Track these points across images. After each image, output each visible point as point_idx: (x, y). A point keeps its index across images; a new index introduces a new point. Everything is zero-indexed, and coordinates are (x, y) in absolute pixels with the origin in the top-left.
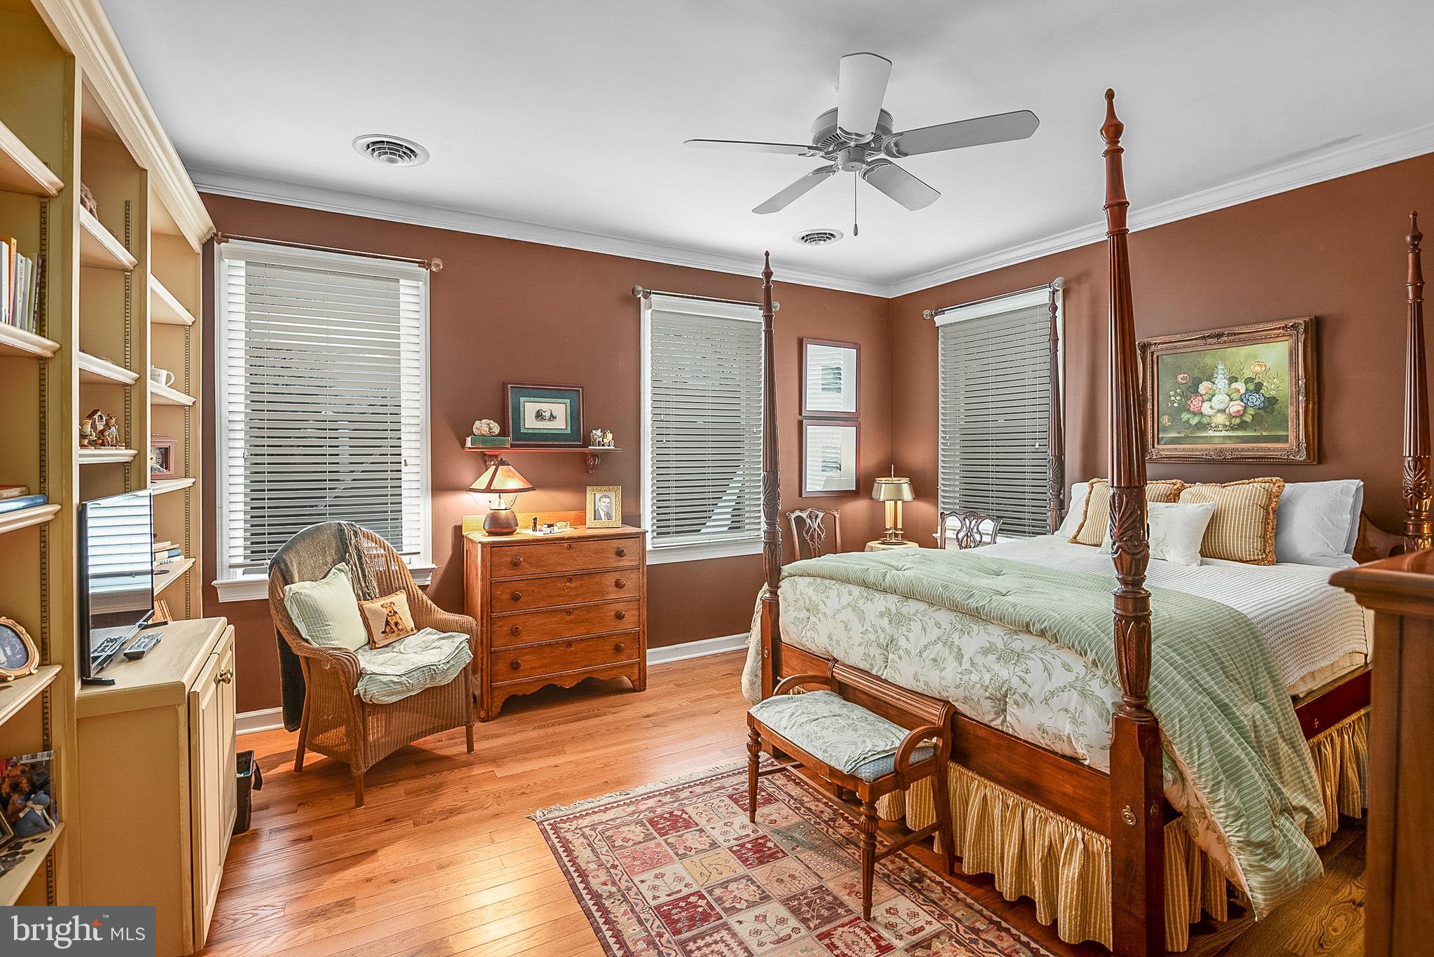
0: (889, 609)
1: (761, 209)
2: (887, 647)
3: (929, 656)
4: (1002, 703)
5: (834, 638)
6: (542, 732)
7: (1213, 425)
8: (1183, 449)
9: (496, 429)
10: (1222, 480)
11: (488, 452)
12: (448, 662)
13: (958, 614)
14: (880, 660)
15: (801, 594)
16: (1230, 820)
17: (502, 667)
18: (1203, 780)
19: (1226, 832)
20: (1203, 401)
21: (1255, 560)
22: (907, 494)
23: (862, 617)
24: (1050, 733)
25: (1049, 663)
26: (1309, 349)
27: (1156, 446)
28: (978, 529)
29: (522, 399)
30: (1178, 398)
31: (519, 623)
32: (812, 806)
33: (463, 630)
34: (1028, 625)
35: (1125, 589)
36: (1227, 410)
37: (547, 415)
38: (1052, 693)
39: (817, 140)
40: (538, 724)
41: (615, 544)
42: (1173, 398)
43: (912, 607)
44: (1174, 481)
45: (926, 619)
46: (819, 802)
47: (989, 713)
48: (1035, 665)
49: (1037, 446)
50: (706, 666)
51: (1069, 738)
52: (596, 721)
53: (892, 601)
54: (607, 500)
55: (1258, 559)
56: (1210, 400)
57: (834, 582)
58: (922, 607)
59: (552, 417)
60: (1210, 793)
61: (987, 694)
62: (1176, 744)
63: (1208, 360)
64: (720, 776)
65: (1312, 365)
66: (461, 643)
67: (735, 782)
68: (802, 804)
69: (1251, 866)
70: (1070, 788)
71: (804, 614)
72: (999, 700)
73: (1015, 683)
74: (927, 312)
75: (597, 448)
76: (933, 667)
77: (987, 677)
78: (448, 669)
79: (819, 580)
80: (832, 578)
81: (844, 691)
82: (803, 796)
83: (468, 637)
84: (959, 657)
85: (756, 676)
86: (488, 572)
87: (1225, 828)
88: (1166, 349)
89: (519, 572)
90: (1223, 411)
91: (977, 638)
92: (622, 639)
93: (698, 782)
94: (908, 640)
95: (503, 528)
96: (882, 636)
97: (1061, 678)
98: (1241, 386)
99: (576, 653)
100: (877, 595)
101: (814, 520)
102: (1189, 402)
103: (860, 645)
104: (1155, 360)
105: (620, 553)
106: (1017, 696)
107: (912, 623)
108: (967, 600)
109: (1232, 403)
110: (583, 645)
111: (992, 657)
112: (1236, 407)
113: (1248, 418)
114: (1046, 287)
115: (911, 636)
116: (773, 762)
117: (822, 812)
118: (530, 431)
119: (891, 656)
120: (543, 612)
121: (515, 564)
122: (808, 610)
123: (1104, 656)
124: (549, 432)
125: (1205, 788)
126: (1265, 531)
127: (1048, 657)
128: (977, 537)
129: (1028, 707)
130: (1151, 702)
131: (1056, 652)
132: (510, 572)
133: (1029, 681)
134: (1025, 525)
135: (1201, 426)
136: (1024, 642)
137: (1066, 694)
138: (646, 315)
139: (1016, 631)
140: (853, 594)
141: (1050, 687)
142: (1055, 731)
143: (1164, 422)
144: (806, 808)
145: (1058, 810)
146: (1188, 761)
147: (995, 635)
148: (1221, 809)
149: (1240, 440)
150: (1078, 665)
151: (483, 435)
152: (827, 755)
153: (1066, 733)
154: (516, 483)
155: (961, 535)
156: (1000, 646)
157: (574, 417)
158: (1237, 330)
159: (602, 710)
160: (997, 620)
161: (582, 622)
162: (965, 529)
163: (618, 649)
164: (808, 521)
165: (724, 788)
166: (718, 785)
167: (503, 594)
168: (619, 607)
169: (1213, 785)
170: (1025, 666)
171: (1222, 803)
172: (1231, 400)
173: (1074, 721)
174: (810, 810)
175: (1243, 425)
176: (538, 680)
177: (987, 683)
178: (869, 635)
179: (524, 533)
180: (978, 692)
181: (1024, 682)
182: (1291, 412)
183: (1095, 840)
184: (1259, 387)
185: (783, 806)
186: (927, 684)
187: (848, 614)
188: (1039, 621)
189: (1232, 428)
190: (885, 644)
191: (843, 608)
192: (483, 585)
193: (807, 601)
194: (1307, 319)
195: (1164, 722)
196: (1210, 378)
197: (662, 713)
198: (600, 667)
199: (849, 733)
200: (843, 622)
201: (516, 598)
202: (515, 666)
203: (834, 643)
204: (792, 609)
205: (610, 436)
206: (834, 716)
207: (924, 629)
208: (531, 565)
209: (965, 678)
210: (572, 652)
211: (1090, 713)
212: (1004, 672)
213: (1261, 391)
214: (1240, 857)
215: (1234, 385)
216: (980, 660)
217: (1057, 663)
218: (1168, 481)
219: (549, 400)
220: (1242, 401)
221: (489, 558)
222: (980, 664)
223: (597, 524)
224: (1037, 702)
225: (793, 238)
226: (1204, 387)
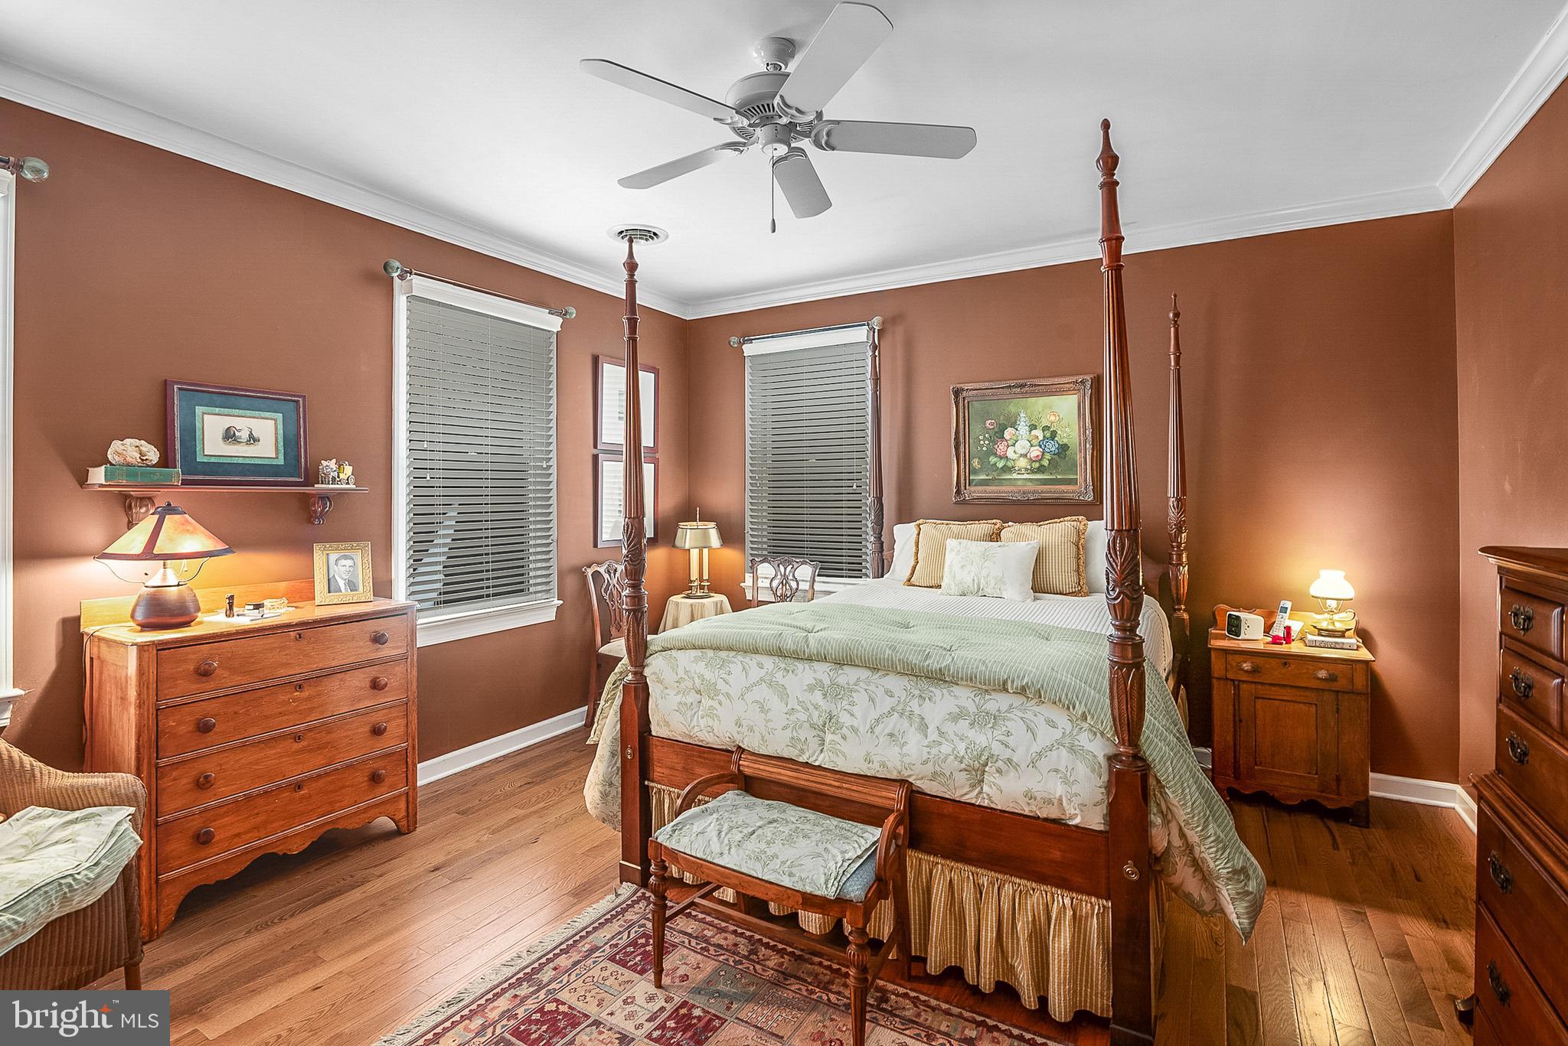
0: (821, 681)
1: (630, 182)
2: (824, 726)
3: (883, 730)
4: (979, 773)
5: (744, 723)
6: (265, 936)
7: (1017, 468)
8: (991, 491)
9: (153, 455)
10: (1037, 519)
11: (134, 492)
12: (96, 864)
13: (911, 678)
14: (814, 743)
15: (686, 672)
16: (1220, 853)
17: (177, 845)
18: (1196, 819)
19: (1217, 866)
20: (1008, 446)
21: (1073, 592)
22: (715, 540)
23: (783, 693)
24: (1038, 798)
25: (1031, 721)
26: (1093, 403)
27: (967, 487)
28: (794, 576)
29: (199, 410)
30: (987, 442)
31: (211, 768)
32: (718, 939)
33: (117, 799)
34: (1005, 682)
35: (1122, 636)
36: (1028, 455)
37: (244, 435)
38: (1040, 754)
39: (743, 104)
40: (253, 924)
41: (371, 626)
42: (982, 442)
43: (850, 675)
44: (994, 521)
45: (872, 687)
46: (726, 932)
47: (962, 787)
48: (1016, 726)
49: (855, 487)
50: (491, 778)
51: (1060, 800)
52: (356, 895)
53: (822, 671)
54: (349, 562)
55: (1075, 592)
56: (1014, 445)
57: (733, 653)
58: (864, 673)
59: (253, 439)
60: (1202, 831)
61: (963, 766)
62: (1168, 788)
63: (1012, 409)
64: (584, 933)
65: (1096, 418)
66: (119, 824)
67: (609, 936)
68: (707, 941)
69: (1238, 894)
70: (1059, 853)
71: (692, 698)
72: (976, 771)
73: (997, 748)
74: (734, 340)
75: (331, 486)
76: (890, 744)
77: (961, 748)
78: (98, 876)
79: (710, 653)
80: (730, 649)
81: (752, 786)
82: (704, 930)
83: (132, 810)
84: (923, 727)
85: (611, 784)
86: (152, 692)
87: (1215, 862)
88: (977, 396)
89: (212, 685)
90: (1025, 456)
91: (941, 704)
92: (381, 764)
93: (557, 951)
94: (852, 715)
95: (172, 616)
96: (816, 714)
97: (1046, 736)
98: (1039, 433)
99: (310, 796)
100: (800, 665)
101: (612, 575)
102: (996, 446)
103: (785, 728)
104: (966, 405)
105: (378, 639)
106: (1000, 764)
107: (854, 694)
108: (925, 661)
109: (1032, 449)
110: (321, 783)
111: (963, 724)
112: (1036, 452)
113: (1045, 463)
114: (864, 325)
115: (855, 709)
116: (644, 894)
117: (736, 945)
118: (213, 460)
119: (829, 737)
120: (253, 744)
121: (204, 673)
122: (699, 692)
123: (1093, 708)
124: (248, 461)
125: (1197, 827)
126: (1078, 565)
127: (1029, 715)
128: (794, 584)
129: (1013, 773)
130: (1144, 748)
131: (1037, 709)
132: (194, 687)
133: (1012, 744)
134: (842, 570)
135: (1007, 469)
136: (998, 702)
137: (1054, 753)
138: (401, 303)
139: (987, 691)
140: (766, 667)
141: (1036, 748)
142: (1045, 795)
143: (974, 465)
144: (714, 945)
145: (1042, 879)
146: (1181, 803)
147: (964, 697)
148: (1212, 845)
149: (1039, 483)
150: (1062, 720)
151: (128, 465)
152: (796, 879)
153: (1057, 796)
154: (198, 541)
155: (775, 584)
156: (972, 709)
157: (291, 443)
158: (1037, 382)
159: (359, 876)
160: (967, 680)
161: (319, 748)
162: (779, 577)
163: (375, 779)
164: (606, 576)
165: (597, 948)
166: (587, 947)
167: (179, 724)
168: (376, 718)
169: (1205, 822)
170: (1004, 728)
171: (1212, 839)
172: (1032, 446)
173: (1066, 781)
174: (720, 946)
175: (1041, 469)
176: (246, 853)
177: (962, 753)
178: (797, 715)
179: (212, 621)
180: (952, 765)
181: (1006, 746)
182: (1079, 458)
183: (1084, 903)
184: (1054, 434)
185: (686, 952)
186: (883, 765)
187: (763, 692)
188: (1018, 677)
189: (1033, 471)
190: (820, 723)
191: (754, 685)
192: (140, 716)
193: (697, 680)
194: (1092, 376)
195: (1158, 767)
196: (1014, 425)
197: (455, 859)
198: (344, 813)
199: (802, 843)
200: (756, 702)
201: (204, 728)
202: (203, 839)
203: (744, 729)
204: (672, 693)
205: (348, 470)
206: (770, 823)
207: (871, 699)
208: (233, 671)
209: (934, 751)
210: (302, 798)
211: (1082, 770)
212: (981, 738)
213: (1056, 438)
214: (1229, 887)
215: (1034, 432)
216: (950, 728)
217: (1040, 721)
218: (989, 521)
219: (248, 413)
220: (1041, 447)
221: (153, 669)
222: (951, 733)
223: (334, 598)
224: (1023, 766)
225: (608, 232)
226: (1008, 433)
